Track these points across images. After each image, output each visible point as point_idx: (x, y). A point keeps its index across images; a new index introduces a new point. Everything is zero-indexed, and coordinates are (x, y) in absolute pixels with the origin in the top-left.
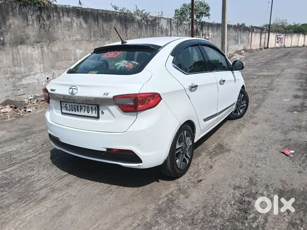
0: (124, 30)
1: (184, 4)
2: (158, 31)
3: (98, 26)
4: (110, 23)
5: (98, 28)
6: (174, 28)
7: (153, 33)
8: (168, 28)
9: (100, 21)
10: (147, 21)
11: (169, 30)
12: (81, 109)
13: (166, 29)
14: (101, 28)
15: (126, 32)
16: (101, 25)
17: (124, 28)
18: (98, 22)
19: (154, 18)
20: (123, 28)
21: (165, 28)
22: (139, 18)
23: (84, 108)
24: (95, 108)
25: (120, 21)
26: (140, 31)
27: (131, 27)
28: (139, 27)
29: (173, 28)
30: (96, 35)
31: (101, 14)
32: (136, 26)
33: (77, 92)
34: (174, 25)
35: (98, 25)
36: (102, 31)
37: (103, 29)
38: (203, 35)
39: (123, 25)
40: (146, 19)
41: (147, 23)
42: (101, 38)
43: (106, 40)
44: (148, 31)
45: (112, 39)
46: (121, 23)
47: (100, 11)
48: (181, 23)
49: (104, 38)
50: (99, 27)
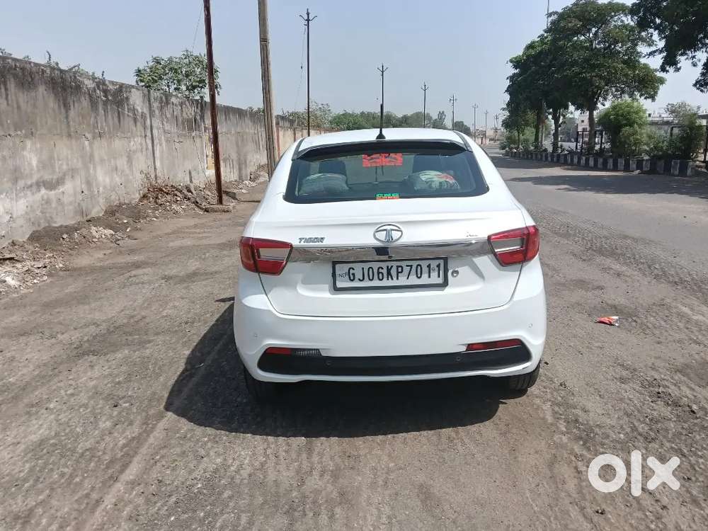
0: (63, 110)
1: (155, 59)
2: (128, 115)
3: (7, 99)
4: (33, 94)
5: (8, 104)
6: (157, 112)
7: (119, 121)
8: (146, 111)
9: (12, 85)
10: (106, 92)
11: (148, 116)
12: (398, 273)
13: (143, 113)
14: (15, 106)
15: (67, 117)
16: (14, 97)
17: (62, 107)
18: (6, 89)
19: (118, 86)
20: (59, 106)
21: (140, 111)
22: (89, 84)
23: (406, 270)
24: (438, 266)
25: (53, 89)
26: (93, 115)
27: (76, 105)
28: (92, 107)
29: (154, 111)
30: (5, 123)
31: (11, 68)
32: (85, 102)
33: (401, 236)
34: (156, 105)
35: (7, 95)
36: (16, 111)
37: (19, 107)
38: (205, 131)
39: (59, 100)
40: (104, 87)
41: (106, 96)
42: (16, 130)
43: (26, 136)
44: (110, 116)
45: (38, 132)
46: (55, 95)
47: (10, 61)
48: (167, 103)
49: (21, 131)
50: (10, 102)
